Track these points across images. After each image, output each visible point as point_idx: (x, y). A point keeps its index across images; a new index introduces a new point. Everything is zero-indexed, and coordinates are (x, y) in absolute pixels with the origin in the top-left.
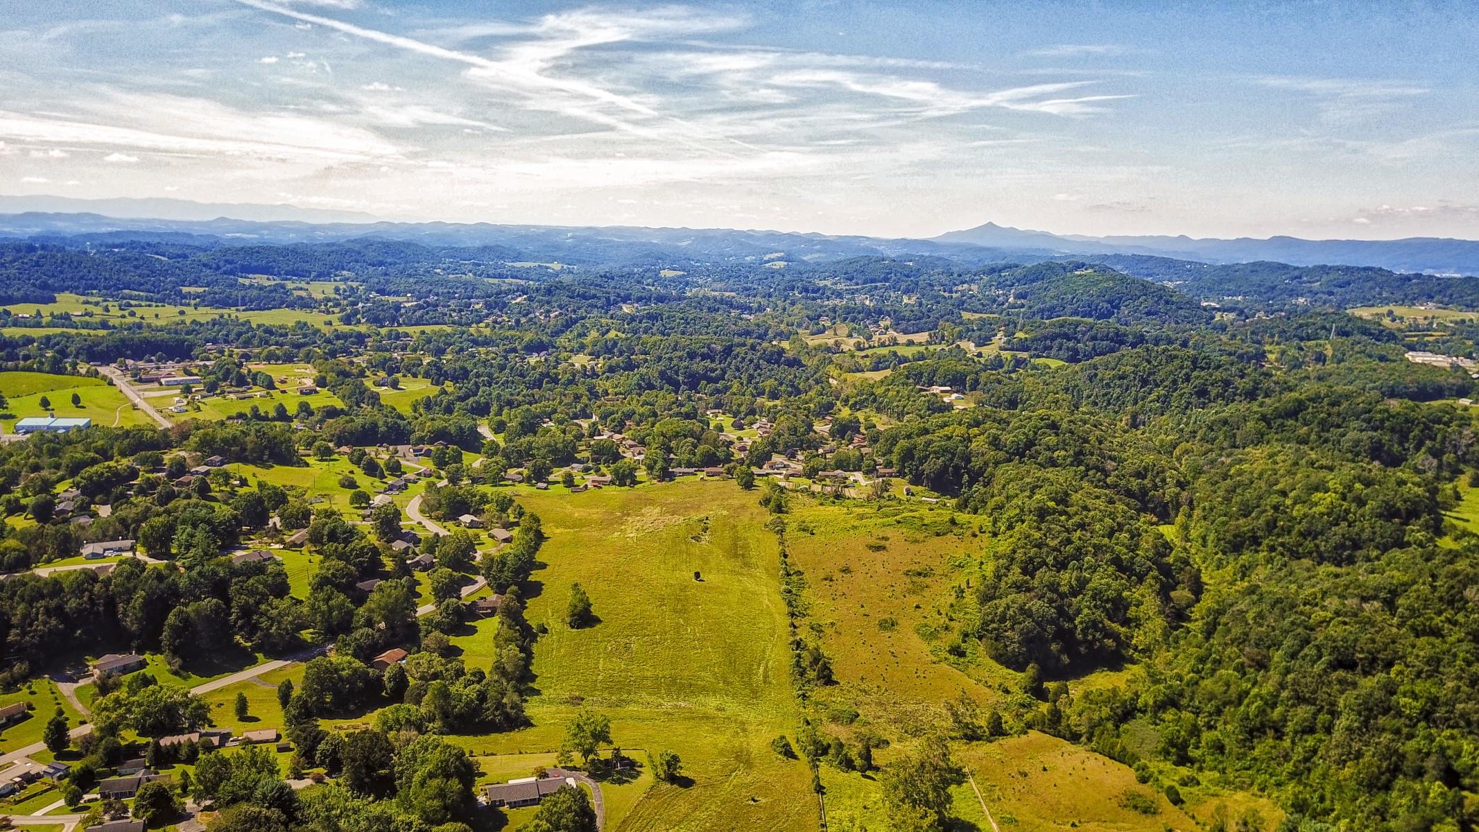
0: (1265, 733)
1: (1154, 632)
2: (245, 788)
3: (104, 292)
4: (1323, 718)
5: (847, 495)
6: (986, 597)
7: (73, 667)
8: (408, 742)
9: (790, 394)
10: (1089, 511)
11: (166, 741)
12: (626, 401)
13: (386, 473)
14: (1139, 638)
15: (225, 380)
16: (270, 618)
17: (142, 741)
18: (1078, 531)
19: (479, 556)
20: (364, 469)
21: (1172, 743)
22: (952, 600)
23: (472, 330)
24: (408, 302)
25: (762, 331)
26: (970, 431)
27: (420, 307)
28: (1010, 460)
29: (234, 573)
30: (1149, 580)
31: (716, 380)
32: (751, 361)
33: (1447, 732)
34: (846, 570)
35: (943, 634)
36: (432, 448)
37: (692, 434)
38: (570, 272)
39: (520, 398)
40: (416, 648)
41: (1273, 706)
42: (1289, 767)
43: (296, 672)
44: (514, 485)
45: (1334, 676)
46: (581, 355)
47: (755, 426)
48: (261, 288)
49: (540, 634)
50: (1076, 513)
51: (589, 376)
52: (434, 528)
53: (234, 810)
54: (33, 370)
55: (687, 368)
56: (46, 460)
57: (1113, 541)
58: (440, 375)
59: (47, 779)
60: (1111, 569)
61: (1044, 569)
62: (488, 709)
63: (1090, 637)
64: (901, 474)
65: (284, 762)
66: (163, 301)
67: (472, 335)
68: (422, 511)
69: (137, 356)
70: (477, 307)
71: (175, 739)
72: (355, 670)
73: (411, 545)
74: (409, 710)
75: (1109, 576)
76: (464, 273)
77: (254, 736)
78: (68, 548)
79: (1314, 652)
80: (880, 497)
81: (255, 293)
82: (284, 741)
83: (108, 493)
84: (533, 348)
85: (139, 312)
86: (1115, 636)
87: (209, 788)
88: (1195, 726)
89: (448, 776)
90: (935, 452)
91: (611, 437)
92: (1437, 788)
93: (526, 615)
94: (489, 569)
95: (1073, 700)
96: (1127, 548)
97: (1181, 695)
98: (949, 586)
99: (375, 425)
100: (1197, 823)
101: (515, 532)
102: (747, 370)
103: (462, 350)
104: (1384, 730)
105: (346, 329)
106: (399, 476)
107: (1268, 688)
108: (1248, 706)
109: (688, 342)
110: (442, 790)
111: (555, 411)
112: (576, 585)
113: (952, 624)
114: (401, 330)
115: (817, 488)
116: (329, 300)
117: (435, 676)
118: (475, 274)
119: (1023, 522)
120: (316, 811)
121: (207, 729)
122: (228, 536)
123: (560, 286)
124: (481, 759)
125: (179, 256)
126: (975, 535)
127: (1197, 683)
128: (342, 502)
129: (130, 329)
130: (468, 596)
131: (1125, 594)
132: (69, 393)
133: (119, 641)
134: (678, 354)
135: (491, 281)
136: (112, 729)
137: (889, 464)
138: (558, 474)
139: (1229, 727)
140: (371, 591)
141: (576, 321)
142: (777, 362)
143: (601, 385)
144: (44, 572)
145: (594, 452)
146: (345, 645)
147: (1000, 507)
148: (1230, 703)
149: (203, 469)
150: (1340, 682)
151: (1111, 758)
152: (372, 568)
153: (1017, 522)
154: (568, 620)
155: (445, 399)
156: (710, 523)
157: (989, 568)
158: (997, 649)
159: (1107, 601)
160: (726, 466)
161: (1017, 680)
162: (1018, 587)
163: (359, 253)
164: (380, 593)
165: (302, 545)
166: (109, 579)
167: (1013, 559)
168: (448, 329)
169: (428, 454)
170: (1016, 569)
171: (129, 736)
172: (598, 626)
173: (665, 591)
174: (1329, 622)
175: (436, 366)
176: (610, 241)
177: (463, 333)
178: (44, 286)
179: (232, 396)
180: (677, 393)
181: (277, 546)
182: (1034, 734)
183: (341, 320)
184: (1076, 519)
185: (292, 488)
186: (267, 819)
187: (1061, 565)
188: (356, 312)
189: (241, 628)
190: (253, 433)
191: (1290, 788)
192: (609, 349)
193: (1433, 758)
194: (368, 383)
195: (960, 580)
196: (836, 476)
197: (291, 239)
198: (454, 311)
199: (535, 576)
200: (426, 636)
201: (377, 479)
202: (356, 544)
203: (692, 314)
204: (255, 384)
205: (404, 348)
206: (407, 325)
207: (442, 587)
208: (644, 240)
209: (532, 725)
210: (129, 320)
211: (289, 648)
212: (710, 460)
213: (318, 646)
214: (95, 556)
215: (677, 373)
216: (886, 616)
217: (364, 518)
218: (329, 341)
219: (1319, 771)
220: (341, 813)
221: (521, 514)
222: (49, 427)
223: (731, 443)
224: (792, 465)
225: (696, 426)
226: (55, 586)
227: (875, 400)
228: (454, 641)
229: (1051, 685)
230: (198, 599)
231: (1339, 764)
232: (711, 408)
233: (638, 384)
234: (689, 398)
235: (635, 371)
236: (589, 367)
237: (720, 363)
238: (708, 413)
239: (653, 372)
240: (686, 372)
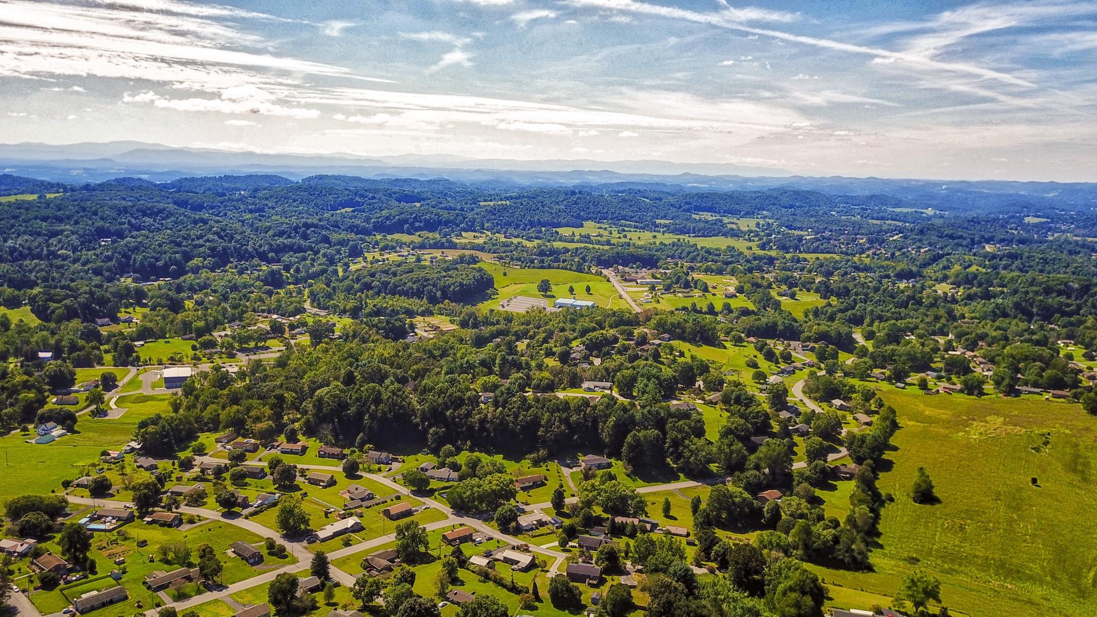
2: (664, 564)
3: (610, 221)
7: (571, 459)
8: (777, 559)
11: (619, 520)
12: (980, 325)
13: (780, 360)
15: (677, 283)
16: (690, 451)
17: (605, 516)
19: (844, 432)
20: (764, 355)
23: (856, 259)
24: (809, 235)
27: (817, 240)
29: (670, 415)
31: (1070, 314)
36: (816, 346)
37: (1040, 358)
38: (942, 217)
39: (889, 315)
40: (789, 493)
43: (705, 492)
44: (877, 382)
46: (944, 284)
48: (707, 222)
49: (888, 502)
51: (949, 302)
52: (811, 405)
53: (655, 577)
54: (567, 269)
55: (1042, 301)
56: (568, 326)
58: (828, 292)
59: (550, 526)
62: (840, 550)
65: (690, 552)
66: (643, 228)
67: (855, 263)
68: (804, 392)
69: (625, 264)
70: (861, 241)
71: (624, 520)
72: (744, 499)
73: (793, 416)
74: (780, 537)
76: (854, 216)
77: (673, 530)
78: (575, 382)
81: (702, 225)
82: (691, 538)
83: (600, 351)
84: (902, 276)
85: (629, 235)
87: (642, 559)
89: (804, 593)
91: (964, 353)
93: (877, 484)
94: (851, 443)
99: (775, 324)
101: (875, 418)
103: (846, 273)
105: (762, 253)
106: (790, 364)
109: (1046, 279)
110: (798, 602)
111: (916, 327)
112: (921, 469)
114: (801, 256)
116: (751, 232)
117: (802, 516)
118: (862, 216)
120: (708, 592)
121: (644, 518)
122: (668, 390)
123: (931, 228)
124: (830, 587)
125: (657, 199)
128: (747, 377)
129: (623, 246)
130: (832, 461)
132: (586, 284)
133: (597, 448)
134: (1035, 288)
135: (874, 222)
136: (588, 504)
138: (914, 378)
140: (761, 445)
141: (942, 256)
143: (959, 309)
144: (561, 395)
145: (947, 364)
146: (739, 480)
149: (657, 342)
152: (763, 428)
154: (912, 495)
155: (830, 310)
156: (1051, 439)
160: (1074, 391)
163: (776, 198)
164: (768, 447)
165: (716, 403)
166: (596, 406)
168: (837, 258)
169: (812, 349)
171: (597, 511)
172: (938, 506)
173: (1001, 489)
175: (825, 284)
176: (980, 192)
177: (848, 261)
178: (578, 217)
179: (680, 294)
181: (700, 401)
183: (758, 246)
185: (714, 362)
186: (676, 589)
188: (770, 241)
189: (672, 454)
190: (691, 321)
192: (969, 280)
194: (773, 293)
197: (730, 187)
198: (843, 244)
199: (887, 455)
200: (797, 485)
201: (773, 364)
202: (753, 408)
203: (1051, 255)
204: (696, 288)
205: (802, 270)
206: (806, 252)
207: (813, 451)
208: (1011, 192)
209: (874, 571)
210: (623, 240)
211: (700, 474)
212: (1057, 384)
213: (720, 476)
214: (589, 390)
215: (1031, 305)
217: (761, 390)
218: (748, 261)
220: (725, 598)
221: (881, 405)
222: (572, 305)
223: (1081, 371)
225: (1046, 352)
226: (566, 405)
228: (818, 493)
230: (646, 428)
232: (1063, 339)
233: (993, 312)
234: (1042, 328)
235: (992, 300)
236: (950, 294)
237: (1076, 300)
238: (1059, 342)
239: (1009, 302)
240: (1040, 305)
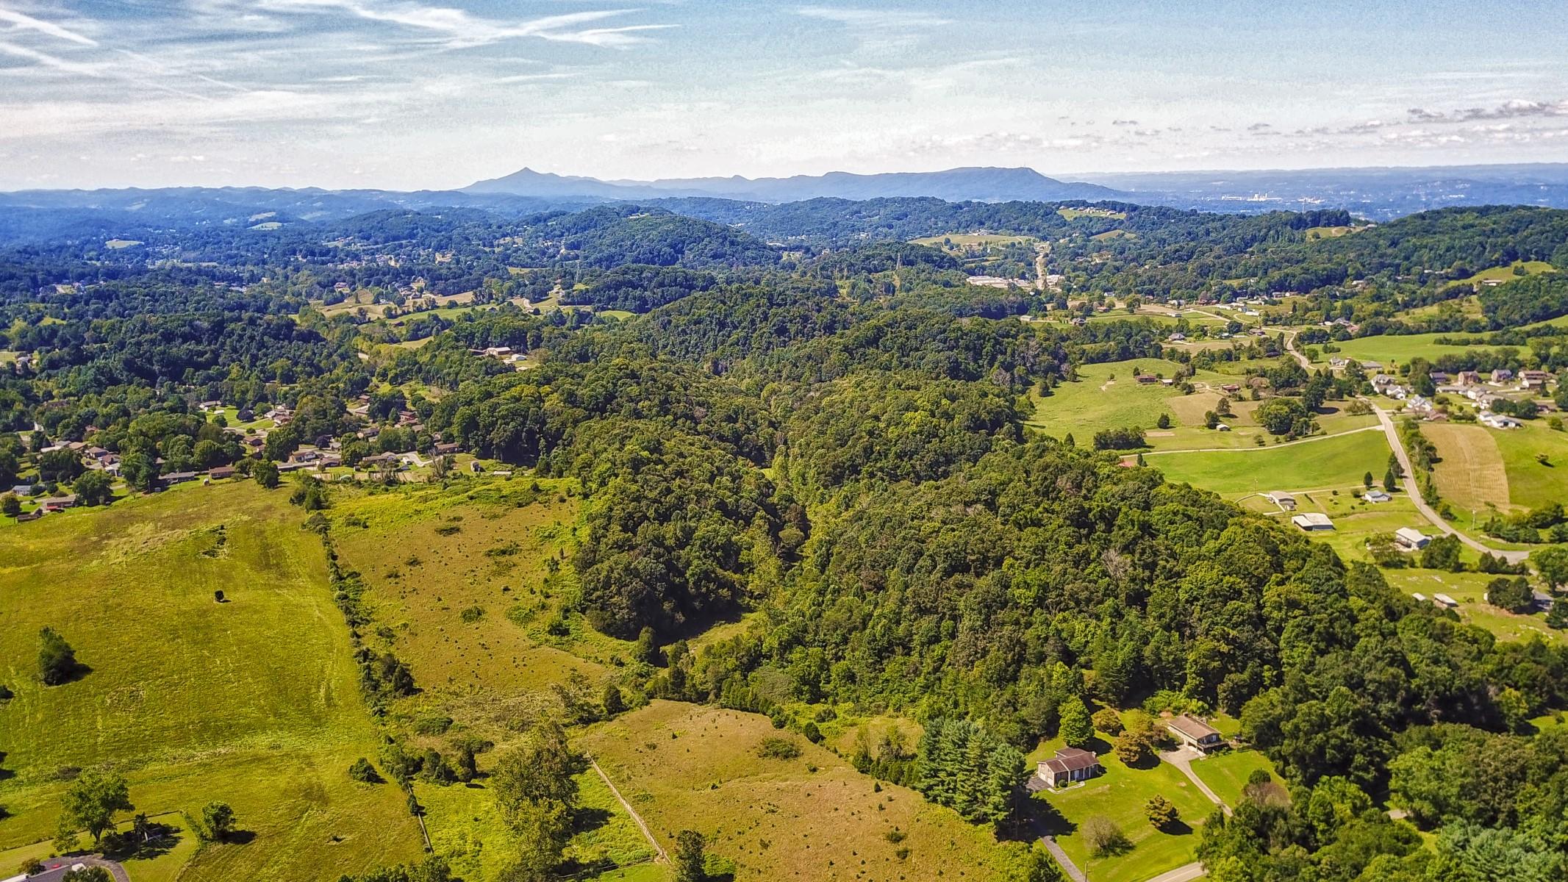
0: (893, 652)
1: (769, 573)
4: (947, 624)
5: (402, 479)
6: (585, 564)
9: (310, 375)
10: (685, 457)
12: (82, 403)
14: (754, 583)
18: (677, 480)
21: (804, 681)
22: (546, 574)
25: (260, 302)
26: (541, 390)
28: (590, 418)
30: (757, 522)
31: (206, 366)
32: (252, 338)
33: (1060, 616)
34: (414, 562)
35: (539, 615)
37: (183, 429)
41: (898, 623)
42: (921, 681)
45: (951, 581)
46: (4, 352)
47: (269, 415)
50: (673, 461)
51: (20, 377)
55: (164, 353)
57: (715, 485)
60: (717, 514)
61: (645, 524)
63: (704, 590)
64: (465, 448)
75: (716, 522)
79: (929, 562)
80: (444, 477)
86: (730, 585)
88: (823, 660)
90: (503, 417)
91: (68, 446)
92: (1059, 668)
95: (694, 658)
96: (730, 490)
97: (805, 631)
98: (540, 561)
100: (840, 756)
102: (248, 350)
104: (1003, 624)
107: (891, 605)
108: (873, 628)
109: (161, 321)
113: (549, 601)
115: (363, 476)
119: (617, 476)
126: (563, 501)
127: (819, 616)
131: (734, 538)
134: (148, 336)
137: (449, 439)
139: (857, 653)
142: (288, 337)
143: (40, 386)
147: (588, 465)
148: (855, 628)
150: (959, 586)
151: (742, 710)
153: (610, 476)
156: (227, 533)
157: (585, 533)
158: (603, 619)
159: (717, 549)
160: (238, 463)
161: (629, 649)
162: (619, 547)
167: (610, 518)
170: (616, 527)
174: (938, 532)
180: (153, 386)
182: (656, 703)
184: (672, 467)
187: (664, 518)
191: (924, 702)
192: (46, 339)
193: (1051, 642)
195: (552, 551)
196: (385, 460)
212: (214, 460)
215: (150, 361)
216: (470, 606)
219: (950, 677)
223: (240, 437)
224: (326, 455)
225: (189, 420)
227: (420, 370)
229: (668, 649)
231: (967, 666)
232: (205, 401)
233: (96, 380)
234: (172, 390)
235: (89, 364)
236: (19, 366)
237: (209, 344)
238: (202, 406)
239: (115, 362)
240: (162, 360)
